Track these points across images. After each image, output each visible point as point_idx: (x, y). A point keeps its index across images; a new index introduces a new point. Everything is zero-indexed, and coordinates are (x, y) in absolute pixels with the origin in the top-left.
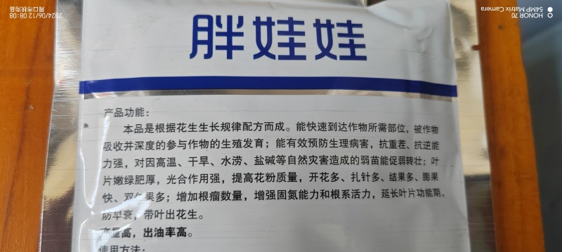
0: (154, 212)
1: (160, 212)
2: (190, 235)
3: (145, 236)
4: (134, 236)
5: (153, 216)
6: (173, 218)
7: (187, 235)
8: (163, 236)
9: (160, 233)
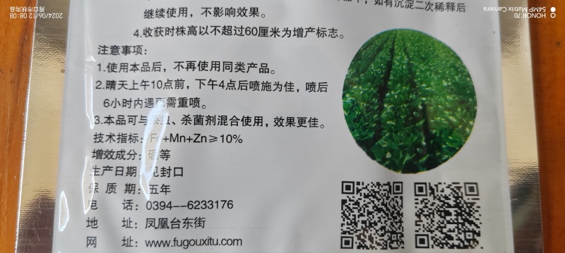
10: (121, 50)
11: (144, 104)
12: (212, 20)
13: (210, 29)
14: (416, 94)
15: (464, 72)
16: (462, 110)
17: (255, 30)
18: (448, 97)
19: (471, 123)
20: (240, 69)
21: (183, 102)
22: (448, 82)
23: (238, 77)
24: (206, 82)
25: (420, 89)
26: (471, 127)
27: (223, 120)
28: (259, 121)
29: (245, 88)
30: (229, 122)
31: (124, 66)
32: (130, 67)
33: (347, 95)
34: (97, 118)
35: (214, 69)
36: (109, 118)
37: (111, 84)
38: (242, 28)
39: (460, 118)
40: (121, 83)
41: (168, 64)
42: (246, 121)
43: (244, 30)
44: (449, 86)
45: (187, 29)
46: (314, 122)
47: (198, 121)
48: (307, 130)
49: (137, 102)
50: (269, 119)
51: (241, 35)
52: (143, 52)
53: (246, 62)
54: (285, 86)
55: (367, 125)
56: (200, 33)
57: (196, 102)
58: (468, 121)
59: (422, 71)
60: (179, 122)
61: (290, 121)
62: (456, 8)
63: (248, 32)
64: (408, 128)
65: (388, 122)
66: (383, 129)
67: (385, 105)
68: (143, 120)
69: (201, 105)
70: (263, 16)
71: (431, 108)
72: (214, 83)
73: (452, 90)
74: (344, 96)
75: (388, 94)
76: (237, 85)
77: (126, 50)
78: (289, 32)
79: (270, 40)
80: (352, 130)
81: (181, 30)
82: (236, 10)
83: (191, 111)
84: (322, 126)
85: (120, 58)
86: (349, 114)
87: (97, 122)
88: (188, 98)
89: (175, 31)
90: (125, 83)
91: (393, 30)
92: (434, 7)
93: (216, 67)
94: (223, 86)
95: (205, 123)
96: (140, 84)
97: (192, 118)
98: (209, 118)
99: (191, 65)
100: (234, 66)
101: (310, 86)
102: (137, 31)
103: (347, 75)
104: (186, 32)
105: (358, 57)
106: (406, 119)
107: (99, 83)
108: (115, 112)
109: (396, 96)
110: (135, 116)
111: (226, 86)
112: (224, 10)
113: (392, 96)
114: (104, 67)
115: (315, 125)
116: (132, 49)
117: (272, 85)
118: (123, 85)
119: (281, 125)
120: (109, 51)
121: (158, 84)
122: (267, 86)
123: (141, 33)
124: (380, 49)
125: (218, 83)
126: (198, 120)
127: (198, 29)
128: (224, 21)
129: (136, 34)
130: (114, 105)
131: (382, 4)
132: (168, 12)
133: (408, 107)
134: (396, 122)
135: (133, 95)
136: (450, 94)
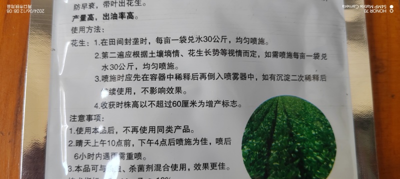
0: (110, 3)
1: (114, 2)
2: (137, 18)
3: (104, 19)
4: (96, 19)
5: (110, 5)
6: (124, 6)
7: (134, 18)
8: (117, 19)
9: (115, 16)
10: (86, 118)
11: (103, 157)
12: (149, 97)
13: (148, 103)
14: (293, 142)
15: (327, 124)
16: (326, 151)
18: (316, 142)
19: (333, 160)
20: (169, 131)
21: (130, 156)
22: (315, 131)
23: (168, 136)
24: (146, 142)
25: (296, 137)
26: (333, 164)
27: (158, 167)
28: (183, 167)
29: (173, 144)
30: (162, 169)
31: (88, 129)
32: (92, 130)
33: (245, 147)
34: (70, 167)
35: (151, 131)
36: (78, 167)
37: (79, 143)
38: (170, 102)
39: (324, 157)
40: (86, 141)
41: (119, 128)
42: (174, 167)
43: (171, 104)
44: (316, 134)
45: (132, 104)
46: (222, 166)
47: (141, 169)
48: (217, 172)
49: (97, 155)
50: (190, 165)
51: (170, 107)
52: (101, 119)
53: (174, 125)
54: (201, 140)
55: (259, 168)
56: (141, 106)
57: (139, 155)
58: (330, 159)
59: (297, 125)
60: (127, 170)
61: (206, 166)
62: (320, 79)
63: (175, 105)
64: (288, 166)
65: (274, 164)
66: (270, 169)
67: (272, 152)
68: (103, 168)
69: (142, 158)
70: (185, 93)
71: (304, 150)
72: (152, 142)
73: (318, 137)
74: (243, 148)
75: (274, 144)
76: (167, 142)
77: (90, 118)
78: (203, 104)
79: (190, 109)
80: (249, 171)
81: (127, 104)
82: (166, 89)
83: (135, 162)
84: (228, 169)
85: (85, 124)
86: (246, 160)
87: (70, 170)
88: (134, 153)
89: (123, 104)
90: (89, 141)
91: (276, 97)
92: (304, 79)
93: (152, 130)
94: (158, 144)
95: (145, 170)
96: (99, 143)
97: (137, 167)
98: (148, 166)
99: (135, 130)
100: (165, 129)
101: (219, 141)
102: (97, 104)
103: (244, 133)
104: (131, 105)
105: (251, 120)
106: (287, 160)
107: (71, 142)
108: (82, 163)
109: (279, 144)
110: (97, 166)
111: (160, 143)
112: (157, 89)
113: (276, 144)
114: (74, 130)
115: (223, 168)
116: (93, 117)
117: (192, 141)
118: (88, 143)
119: (199, 169)
120: (77, 119)
121: (112, 143)
122: (188, 142)
123: (99, 105)
124: (267, 112)
125: (154, 142)
126: (141, 168)
127: (139, 104)
128: (158, 97)
129: (96, 106)
130: (81, 158)
131: (268, 79)
132: (118, 91)
133: (288, 151)
134: (280, 163)
135: (95, 151)
136: (317, 140)
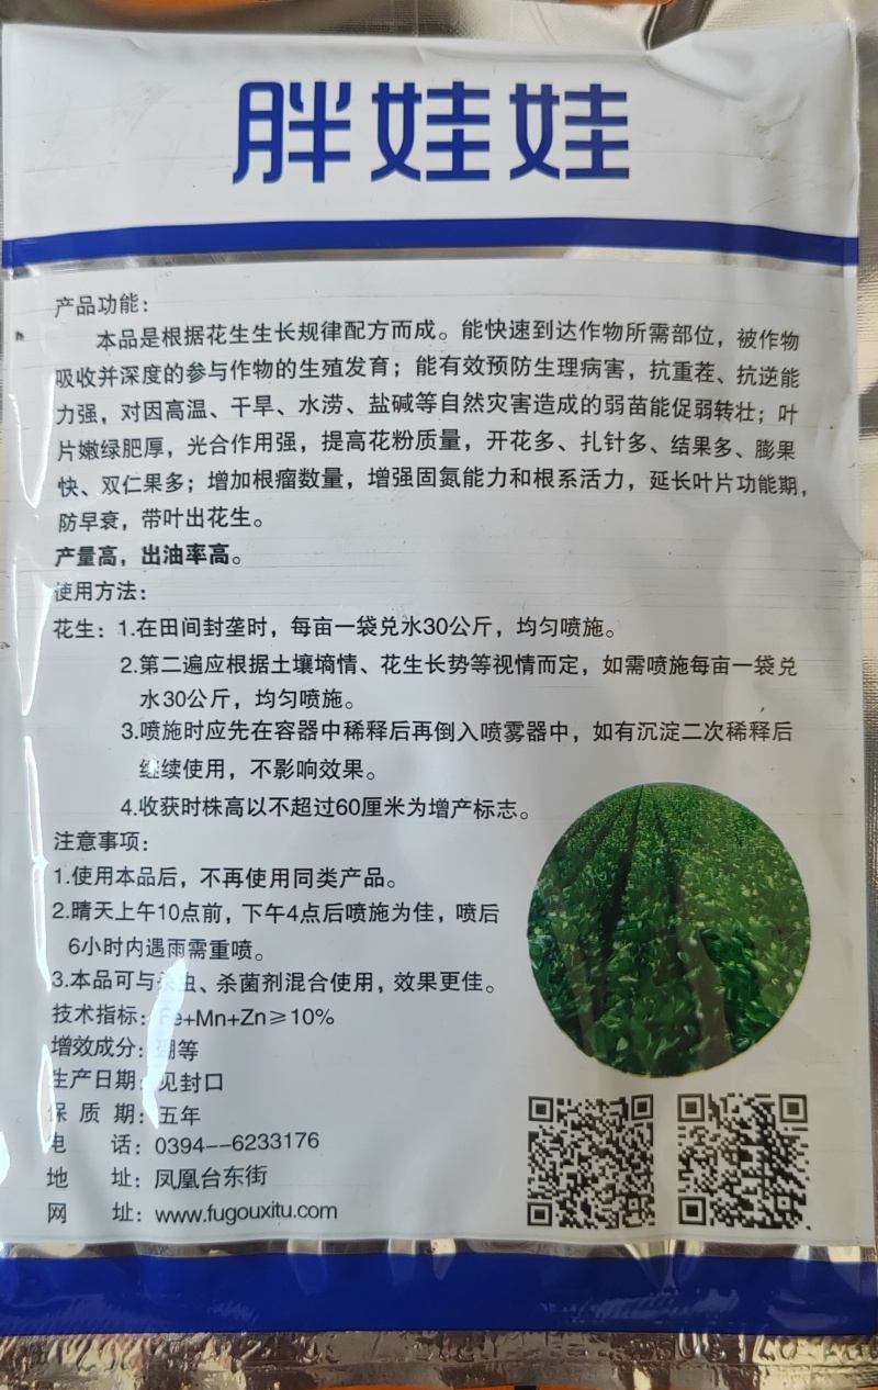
0: (162, 514)
1: (174, 512)
2: (237, 560)
3: (144, 562)
4: (123, 562)
5: (161, 522)
6: (202, 526)
7: (230, 560)
8: (181, 563)
9: (175, 555)
10: (97, 841)
11: (145, 951)
12: (271, 786)
13: (269, 805)
14: (684, 916)
15: (787, 866)
16: (780, 946)
17: (354, 805)
18: (751, 920)
19: (797, 973)
20: (327, 882)
21: (219, 950)
22: (752, 888)
23: (322, 896)
24: (262, 910)
25: (693, 904)
26: (797, 983)
27: (296, 981)
28: (364, 981)
29: (337, 917)
30: (307, 985)
31: (105, 873)
32: (116, 876)
33: (537, 931)
34: (57, 975)
35: (277, 883)
36: (80, 976)
37: (82, 909)
38: (330, 802)
39: (775, 964)
40: (100, 906)
41: (189, 872)
42: (341, 981)
43: (334, 806)
44: (754, 897)
45: (224, 804)
46: (473, 981)
47: (249, 985)
48: (460, 997)
49: (131, 945)
50: (384, 977)
51: (329, 815)
52: (141, 846)
53: (339, 867)
54: (416, 910)
55: (578, 988)
56: (250, 812)
57: (243, 948)
58: (791, 970)
59: (697, 867)
60: (212, 987)
61: (427, 980)
62: (772, 733)
63: (342, 810)
64: (665, 985)
65: (622, 979)
66: (609, 994)
67: (616, 946)
68: (148, 981)
69: (253, 955)
70: (371, 776)
71: (717, 942)
72: (278, 911)
73: (760, 905)
74: (530, 933)
75: (622, 922)
76: (321, 914)
77: (108, 841)
78: (421, 807)
79: (384, 821)
80: (547, 998)
81: (212, 806)
82: (319, 766)
83: (234, 966)
84: (490, 989)
85: (97, 858)
86: (541, 968)
87: (58, 983)
88: (229, 941)
89: (201, 806)
90: (107, 906)
91: (635, 789)
92: (723, 733)
93: (280, 880)
94: (295, 917)
95: (261, 987)
96: (136, 910)
97: (238, 980)
98: (269, 978)
99: (233, 877)
100: (316, 877)
101: (465, 911)
102: (128, 802)
103: (536, 892)
104: (223, 810)
105: (558, 853)
106: (662, 969)
107: (58, 907)
108: (91, 964)
109: (640, 925)
110: (130, 973)
111: (300, 916)
112: (294, 763)
113: (632, 925)
114: (67, 875)
115: (475, 987)
116: (119, 839)
117: (390, 910)
118: (104, 910)
119: (409, 987)
120: (75, 843)
121: (170, 911)
122: (380, 912)
123: (135, 807)
124: (605, 831)
125: (286, 910)
126: (249, 983)
127: (244, 804)
128: (295, 787)
129: (126, 809)
130: (88, 950)
131: (610, 738)
132: (186, 767)
133: (665, 943)
134: (639, 978)
135: (125, 932)
136: (755, 914)
